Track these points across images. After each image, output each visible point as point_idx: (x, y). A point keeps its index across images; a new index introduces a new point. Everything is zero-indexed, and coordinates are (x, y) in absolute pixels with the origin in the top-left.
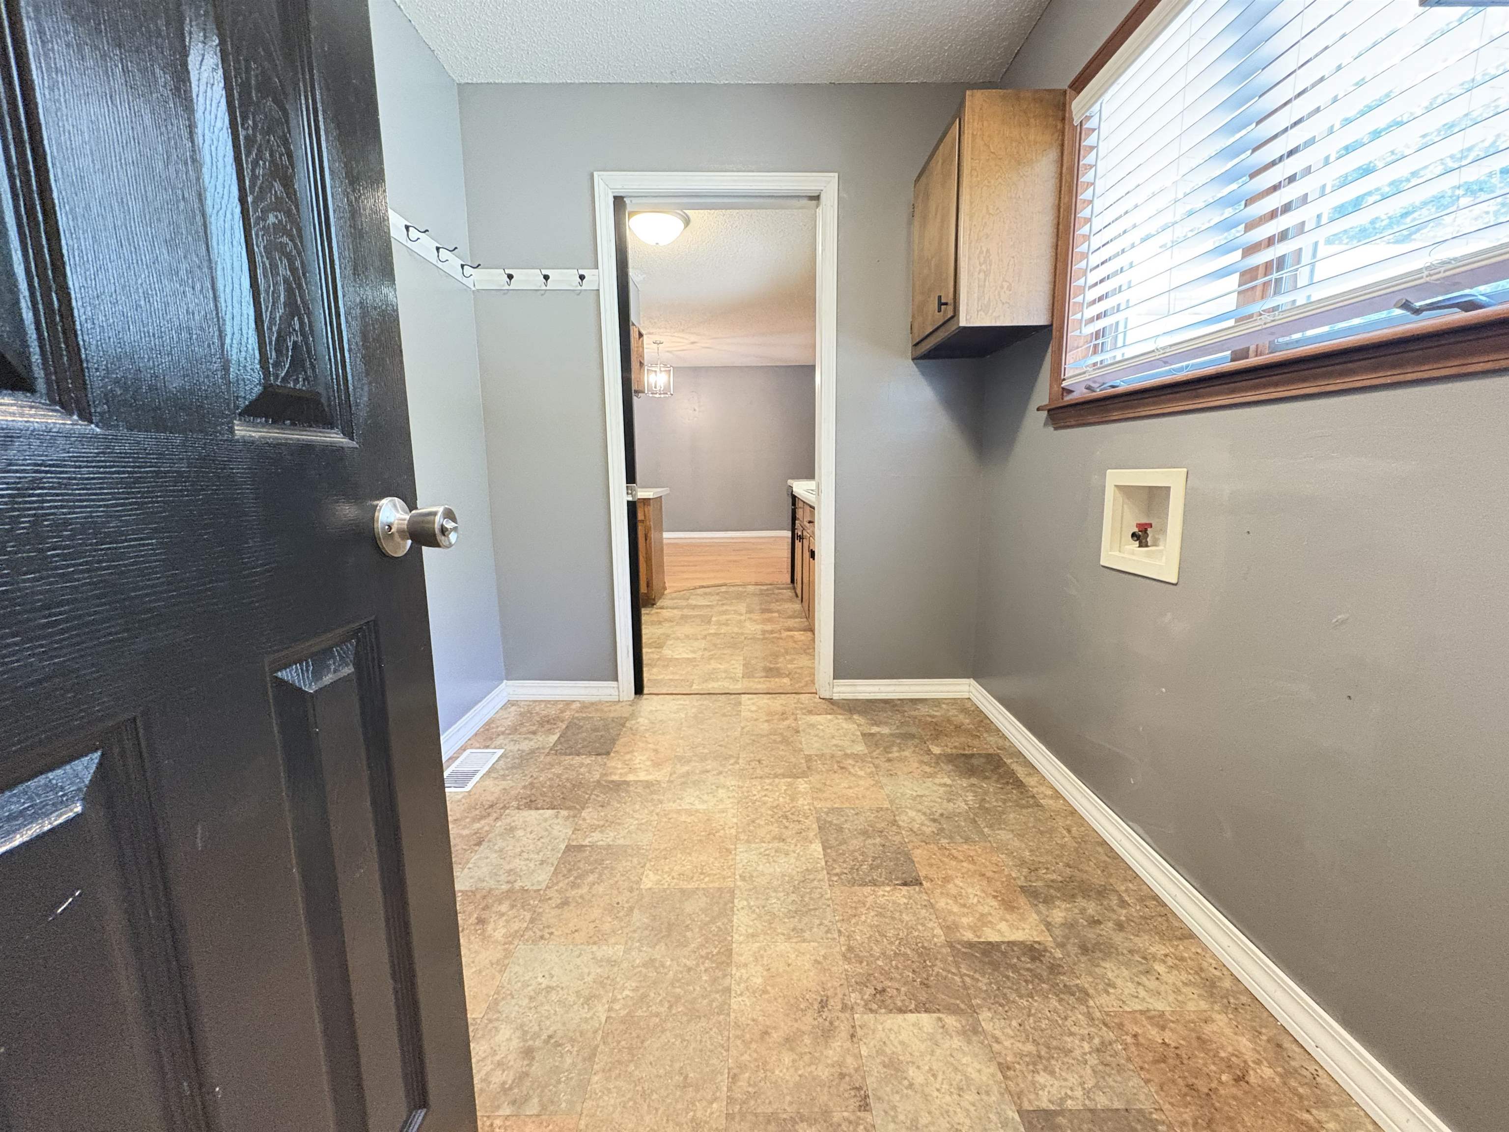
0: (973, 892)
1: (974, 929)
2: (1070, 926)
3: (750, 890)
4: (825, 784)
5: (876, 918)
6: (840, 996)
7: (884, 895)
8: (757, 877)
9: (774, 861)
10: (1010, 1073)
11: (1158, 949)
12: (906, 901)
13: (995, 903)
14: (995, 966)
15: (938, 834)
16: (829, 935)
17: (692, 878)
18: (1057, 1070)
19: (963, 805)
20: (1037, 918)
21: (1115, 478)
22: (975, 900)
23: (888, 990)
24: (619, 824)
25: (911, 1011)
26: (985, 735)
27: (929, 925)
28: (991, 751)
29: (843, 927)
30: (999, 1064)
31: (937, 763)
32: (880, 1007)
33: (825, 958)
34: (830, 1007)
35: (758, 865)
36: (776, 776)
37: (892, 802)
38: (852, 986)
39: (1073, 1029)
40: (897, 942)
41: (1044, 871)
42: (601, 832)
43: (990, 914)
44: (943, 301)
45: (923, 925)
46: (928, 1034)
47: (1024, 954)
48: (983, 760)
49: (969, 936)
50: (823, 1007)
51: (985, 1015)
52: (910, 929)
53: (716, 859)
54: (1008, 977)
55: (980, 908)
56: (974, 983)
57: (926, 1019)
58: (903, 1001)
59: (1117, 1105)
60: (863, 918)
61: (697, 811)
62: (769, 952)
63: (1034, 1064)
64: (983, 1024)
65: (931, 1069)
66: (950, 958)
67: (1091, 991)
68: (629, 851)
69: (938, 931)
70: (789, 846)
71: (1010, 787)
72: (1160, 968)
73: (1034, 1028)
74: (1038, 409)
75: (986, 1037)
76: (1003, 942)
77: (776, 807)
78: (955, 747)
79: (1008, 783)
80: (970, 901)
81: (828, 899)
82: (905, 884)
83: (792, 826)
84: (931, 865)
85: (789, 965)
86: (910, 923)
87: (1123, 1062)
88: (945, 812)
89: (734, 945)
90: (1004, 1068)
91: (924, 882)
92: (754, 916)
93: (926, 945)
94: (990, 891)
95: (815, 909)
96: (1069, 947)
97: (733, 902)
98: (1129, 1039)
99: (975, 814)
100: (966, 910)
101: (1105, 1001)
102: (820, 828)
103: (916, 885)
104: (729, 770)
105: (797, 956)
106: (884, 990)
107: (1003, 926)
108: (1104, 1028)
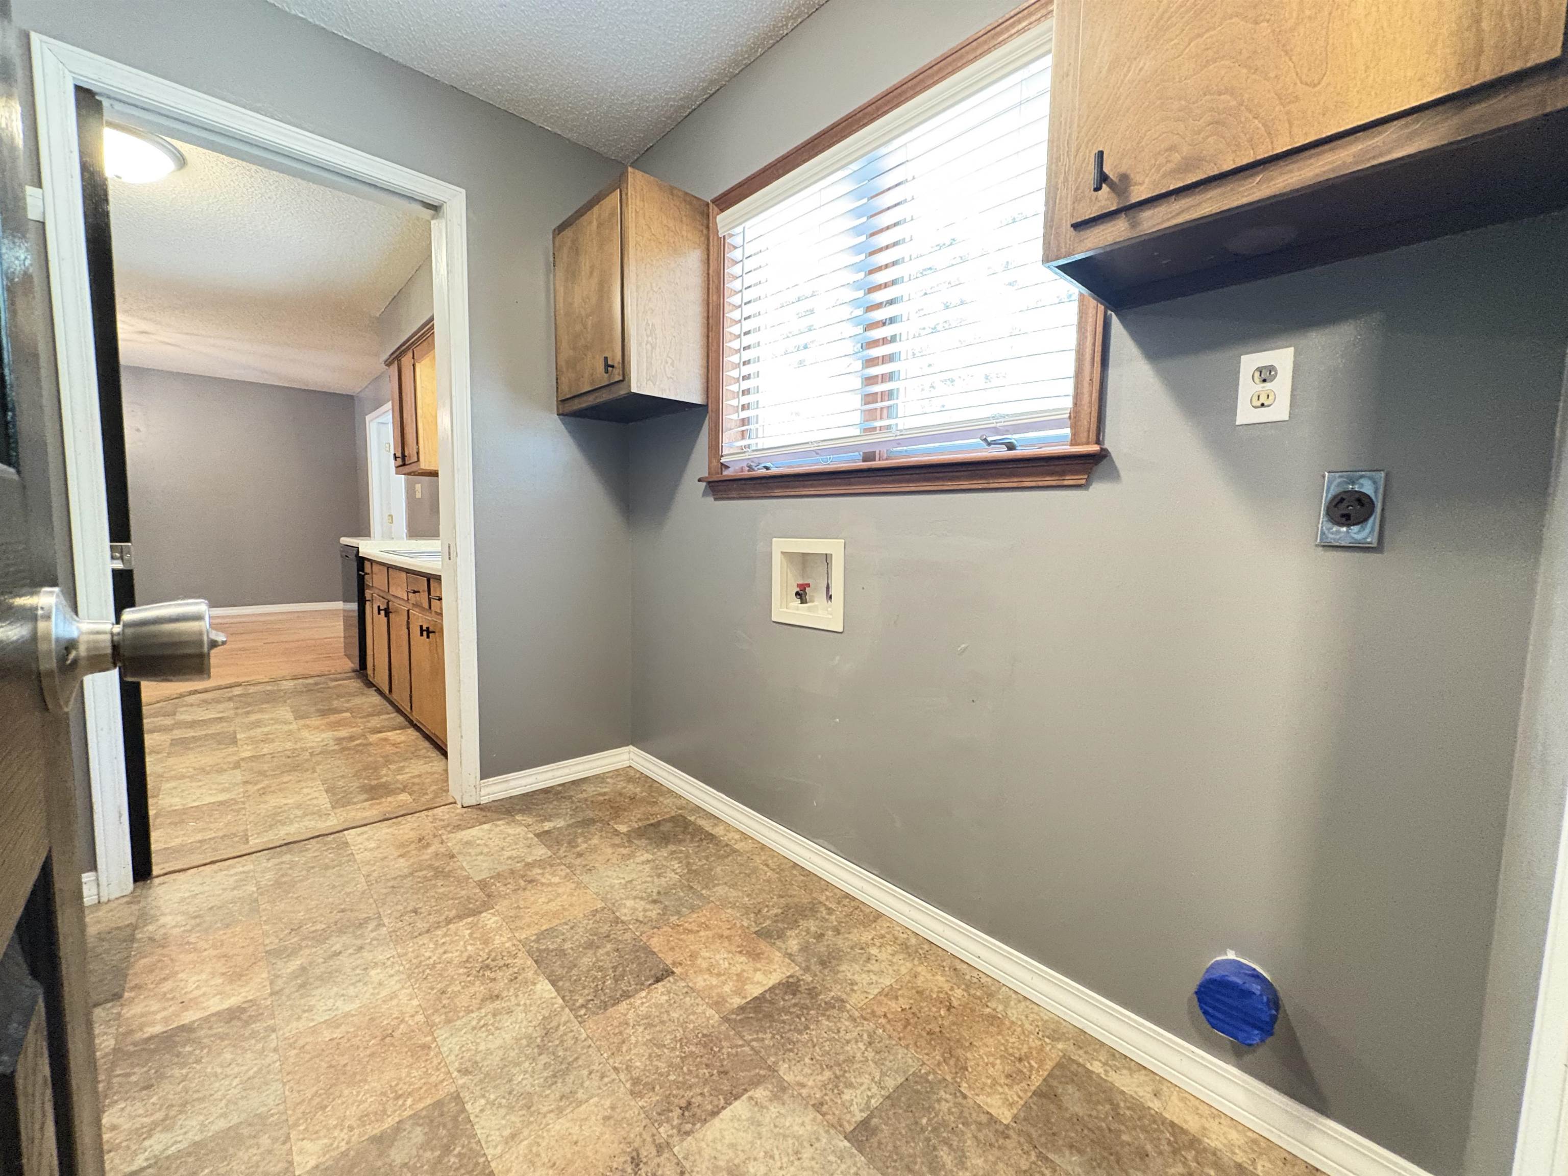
0: (721, 957)
1: (738, 992)
2: (805, 948)
3: (481, 1081)
4: (518, 907)
5: (647, 1032)
6: (649, 1139)
7: (643, 1003)
8: (484, 1059)
9: (497, 1029)
10: (825, 1108)
11: (866, 936)
12: (665, 998)
13: (743, 959)
14: (769, 1016)
15: (664, 914)
16: (606, 1080)
17: (384, 1111)
18: (853, 1080)
19: (673, 875)
20: (779, 955)
21: (780, 546)
22: (727, 965)
23: (693, 1100)
24: (201, 1100)
25: (723, 1108)
26: (661, 799)
27: (699, 1011)
28: (673, 814)
29: (617, 1062)
30: (813, 1105)
31: (629, 841)
32: (694, 1124)
33: (613, 1108)
34: (645, 1160)
35: (478, 1044)
36: (449, 921)
37: (604, 899)
38: (656, 1121)
39: (847, 1038)
40: (678, 1046)
41: (766, 910)
42: (167, 1129)
43: (744, 971)
44: (610, 363)
45: (694, 1013)
46: (748, 1120)
47: (786, 993)
48: (670, 825)
49: (737, 1001)
50: (638, 1165)
51: (783, 1067)
52: (683, 1024)
53: (410, 1066)
54: (784, 1022)
55: (733, 970)
56: (761, 1044)
57: (740, 1107)
58: (711, 1102)
59: (900, 1080)
60: (633, 1039)
61: (346, 1015)
62: (544, 1144)
63: (837, 1086)
64: (785, 1078)
65: (766, 1153)
66: (732, 1033)
67: (844, 996)
68: (245, 1131)
69: (710, 1012)
70: (509, 1000)
71: (705, 843)
72: (874, 951)
73: (822, 1055)
74: (700, 480)
75: (793, 1089)
76: (765, 991)
77: (467, 961)
78: (640, 820)
79: (701, 840)
80: (723, 967)
81: (585, 1040)
82: (658, 980)
83: (500, 974)
84: (672, 949)
85: (576, 1143)
86: (681, 1019)
87: (887, 1042)
88: (660, 889)
89: (493, 1164)
90: (818, 1106)
91: (674, 970)
92: (503, 1111)
93: (705, 1032)
94: (734, 948)
95: (577, 1059)
96: (813, 967)
97: (464, 1110)
98: (883, 1021)
99: (688, 880)
100: (723, 978)
101: (856, 1000)
102: (536, 962)
103: (668, 976)
104: (372, 939)
105: (581, 1126)
106: (689, 1103)
107: (759, 976)
108: (865, 1022)
